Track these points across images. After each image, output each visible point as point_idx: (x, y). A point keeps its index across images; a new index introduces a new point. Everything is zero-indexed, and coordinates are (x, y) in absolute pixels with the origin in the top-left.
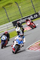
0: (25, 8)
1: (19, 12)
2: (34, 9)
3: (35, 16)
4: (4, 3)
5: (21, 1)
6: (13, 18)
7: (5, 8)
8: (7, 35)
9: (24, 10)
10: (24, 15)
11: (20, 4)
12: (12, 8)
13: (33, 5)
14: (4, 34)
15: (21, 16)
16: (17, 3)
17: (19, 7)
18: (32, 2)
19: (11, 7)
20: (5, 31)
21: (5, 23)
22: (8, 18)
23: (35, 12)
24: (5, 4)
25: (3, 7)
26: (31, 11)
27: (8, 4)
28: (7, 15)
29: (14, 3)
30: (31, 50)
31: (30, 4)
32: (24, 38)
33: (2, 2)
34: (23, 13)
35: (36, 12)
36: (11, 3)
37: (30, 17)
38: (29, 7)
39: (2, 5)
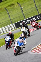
1: (22, 13)
2: (37, 10)
4: (6, 4)
5: (24, 2)
6: (15, 20)
7: (7, 9)
8: (11, 36)
9: (27, 11)
10: (27, 16)
11: (23, 5)
13: (36, 6)
14: (8, 35)
16: (19, 4)
17: (21, 8)
18: (35, 3)
19: (14, 8)
21: (7, 25)
22: (11, 20)
23: (38, 13)
25: (5, 8)
26: (34, 12)
28: (9, 17)
31: (33, 5)
34: (25, 14)
35: (40, 14)
37: (33, 19)
38: (32, 8)
39: (4, 6)
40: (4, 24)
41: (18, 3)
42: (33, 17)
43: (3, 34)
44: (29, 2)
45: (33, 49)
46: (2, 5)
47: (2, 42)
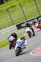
0: (29, 11)
1: (23, 15)
2: (39, 11)
3: (40, 19)
5: (25, 3)
6: (17, 21)
7: (8, 11)
9: (28, 13)
11: (24, 7)
12: (16, 11)
13: (37, 8)
15: (25, 19)
18: (36, 4)
20: (12, 32)
22: (12, 21)
24: (9, 7)
25: (7, 10)
27: (12, 7)
29: (18, 6)
30: (36, 54)
32: (26, 40)
33: (6, 5)
36: (15, 6)
37: (35, 20)
38: (33, 10)
39: (6, 8)
40: (5, 25)
41: (19, 5)
42: (34, 19)
43: (4, 36)
44: (30, 4)
45: (35, 51)
46: (3, 6)
47: (4, 44)
